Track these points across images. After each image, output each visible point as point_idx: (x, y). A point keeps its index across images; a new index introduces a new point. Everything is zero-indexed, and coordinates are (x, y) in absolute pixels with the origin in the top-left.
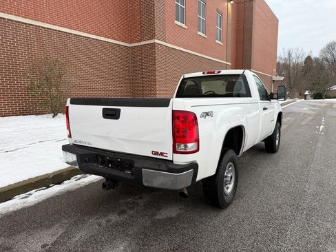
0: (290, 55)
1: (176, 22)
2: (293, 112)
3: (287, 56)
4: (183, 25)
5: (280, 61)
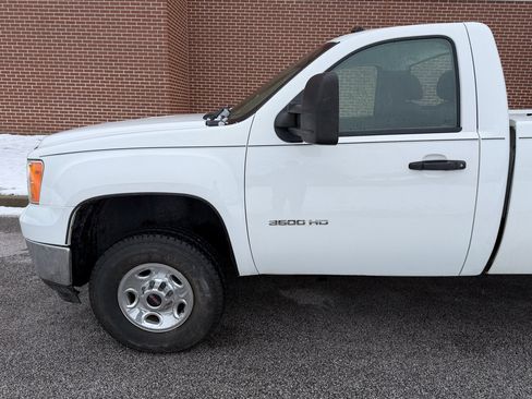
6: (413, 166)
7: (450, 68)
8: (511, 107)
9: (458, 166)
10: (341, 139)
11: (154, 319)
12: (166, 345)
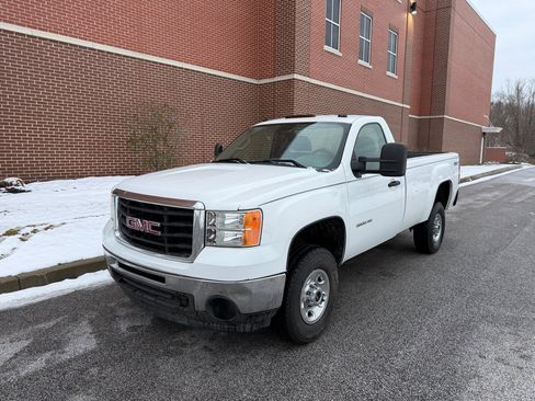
0: (519, 91)
1: (326, 48)
2: (508, 184)
3: (513, 93)
4: (336, 52)
5: (502, 101)
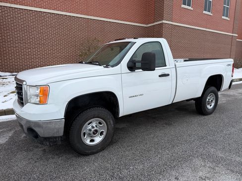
1: (183, 6)
4: (190, 8)
6: (160, 76)
7: (159, 49)
8: (174, 58)
9: (168, 75)
10: (156, 69)
11: (92, 141)
12: (99, 149)
